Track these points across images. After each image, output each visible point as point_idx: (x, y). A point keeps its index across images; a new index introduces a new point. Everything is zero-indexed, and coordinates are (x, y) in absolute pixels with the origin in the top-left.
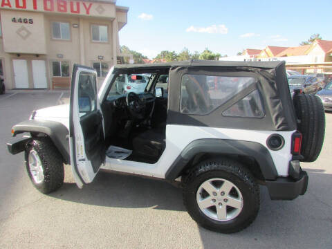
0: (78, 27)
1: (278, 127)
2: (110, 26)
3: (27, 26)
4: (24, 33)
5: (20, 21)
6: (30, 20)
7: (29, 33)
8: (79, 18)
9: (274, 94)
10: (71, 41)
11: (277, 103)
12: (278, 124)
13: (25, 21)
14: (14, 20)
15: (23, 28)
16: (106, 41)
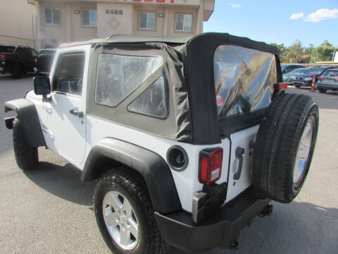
0: (163, 16)
1: (179, 136)
2: (195, 15)
3: (118, 17)
4: (114, 24)
5: (112, 12)
6: (120, 11)
7: (119, 24)
8: (165, 7)
9: (180, 83)
10: (155, 31)
11: (182, 98)
12: (180, 131)
13: (116, 12)
14: (107, 12)
15: (114, 19)
16: (189, 31)
